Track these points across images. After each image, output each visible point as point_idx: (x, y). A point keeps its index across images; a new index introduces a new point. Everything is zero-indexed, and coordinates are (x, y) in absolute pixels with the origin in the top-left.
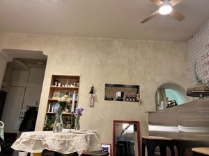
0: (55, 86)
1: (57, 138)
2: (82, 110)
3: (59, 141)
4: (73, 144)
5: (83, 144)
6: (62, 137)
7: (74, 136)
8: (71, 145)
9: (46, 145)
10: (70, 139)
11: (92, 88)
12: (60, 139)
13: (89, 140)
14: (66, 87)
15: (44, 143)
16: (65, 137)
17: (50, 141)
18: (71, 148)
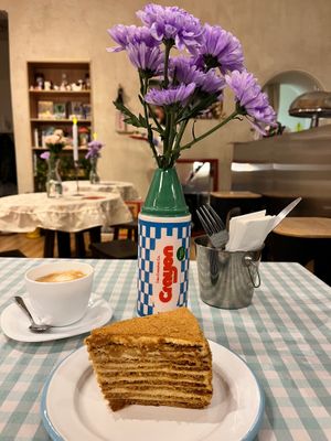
0: (39, 89)
1: (54, 211)
2: (100, 146)
3: (57, 214)
4: (81, 217)
5: (97, 217)
6: (61, 208)
7: (81, 206)
8: (78, 219)
9: (38, 222)
10: (76, 211)
11: (121, 90)
12: (60, 212)
13: (108, 209)
14: (63, 89)
15: (35, 218)
16: (67, 207)
17: (44, 215)
18: (78, 224)
